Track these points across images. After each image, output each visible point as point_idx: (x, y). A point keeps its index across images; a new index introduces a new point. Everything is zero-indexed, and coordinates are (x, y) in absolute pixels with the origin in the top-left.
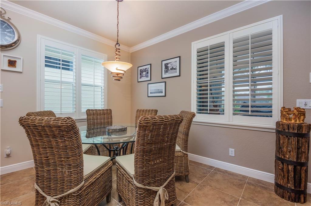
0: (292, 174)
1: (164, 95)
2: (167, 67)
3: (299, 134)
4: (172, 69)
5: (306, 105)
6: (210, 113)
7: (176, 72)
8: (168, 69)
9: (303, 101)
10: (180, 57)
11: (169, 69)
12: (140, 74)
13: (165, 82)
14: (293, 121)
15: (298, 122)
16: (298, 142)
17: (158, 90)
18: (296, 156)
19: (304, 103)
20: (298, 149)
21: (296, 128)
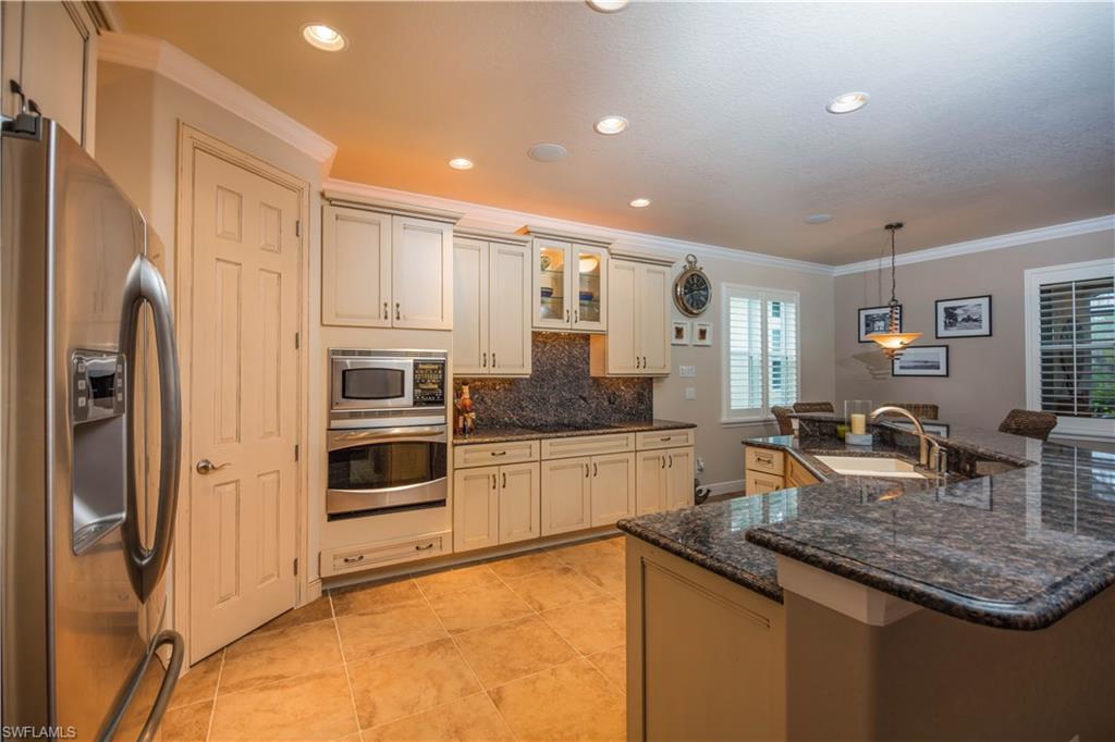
1: (945, 373)
2: (951, 315)
4: (968, 319)
6: (1078, 416)
7: (980, 327)
8: (956, 320)
10: (990, 297)
11: (960, 319)
12: (867, 325)
13: (947, 347)
17: (926, 362)
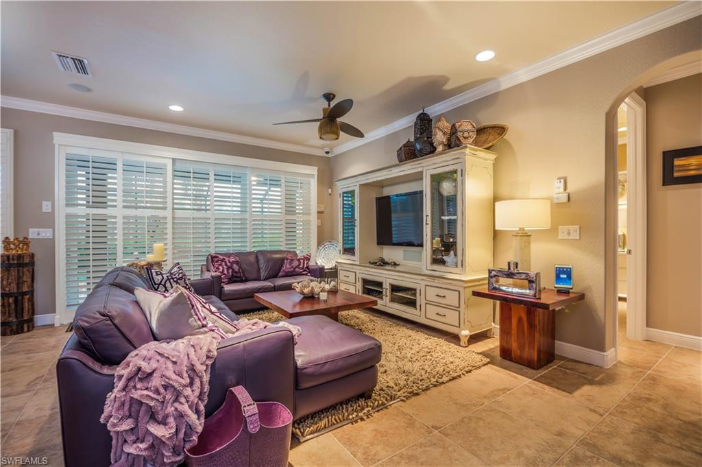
0: (13, 306)
3: (19, 264)
5: (39, 234)
9: (36, 230)
14: (14, 252)
15: (19, 252)
16: (18, 271)
18: (16, 287)
19: (37, 233)
20: (18, 279)
21: (15, 258)
